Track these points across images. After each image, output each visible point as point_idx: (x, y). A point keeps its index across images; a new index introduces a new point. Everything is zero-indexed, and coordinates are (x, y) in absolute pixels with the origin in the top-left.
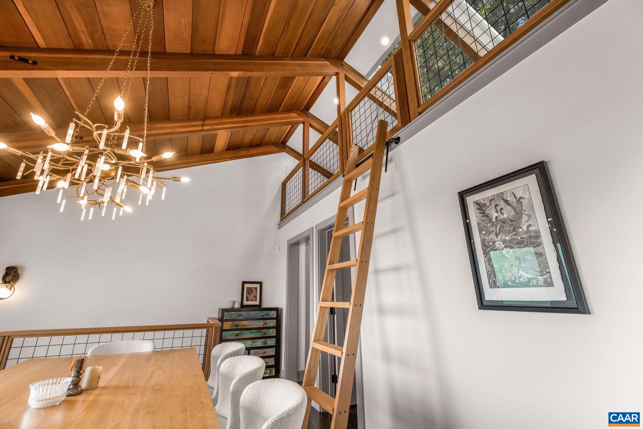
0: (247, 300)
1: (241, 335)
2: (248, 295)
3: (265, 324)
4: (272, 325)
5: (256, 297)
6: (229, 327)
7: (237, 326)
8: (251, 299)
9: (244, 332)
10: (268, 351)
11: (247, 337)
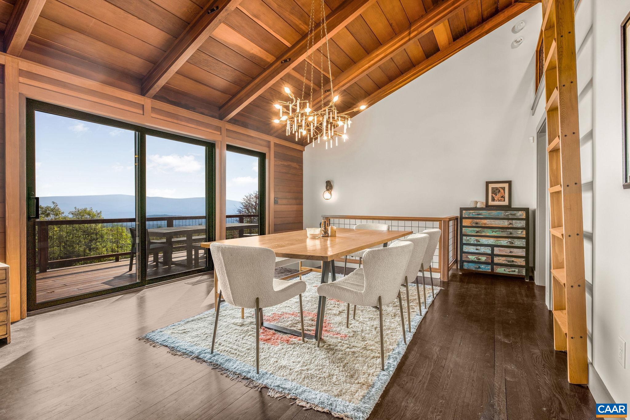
0: (493, 200)
1: (481, 232)
2: (494, 195)
3: (510, 224)
4: (520, 225)
5: (503, 197)
6: (468, 224)
7: (477, 223)
8: (498, 199)
9: (486, 230)
10: (516, 251)
11: (488, 234)
